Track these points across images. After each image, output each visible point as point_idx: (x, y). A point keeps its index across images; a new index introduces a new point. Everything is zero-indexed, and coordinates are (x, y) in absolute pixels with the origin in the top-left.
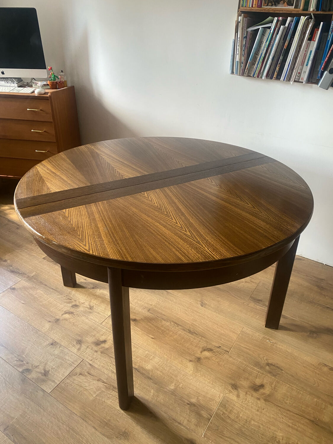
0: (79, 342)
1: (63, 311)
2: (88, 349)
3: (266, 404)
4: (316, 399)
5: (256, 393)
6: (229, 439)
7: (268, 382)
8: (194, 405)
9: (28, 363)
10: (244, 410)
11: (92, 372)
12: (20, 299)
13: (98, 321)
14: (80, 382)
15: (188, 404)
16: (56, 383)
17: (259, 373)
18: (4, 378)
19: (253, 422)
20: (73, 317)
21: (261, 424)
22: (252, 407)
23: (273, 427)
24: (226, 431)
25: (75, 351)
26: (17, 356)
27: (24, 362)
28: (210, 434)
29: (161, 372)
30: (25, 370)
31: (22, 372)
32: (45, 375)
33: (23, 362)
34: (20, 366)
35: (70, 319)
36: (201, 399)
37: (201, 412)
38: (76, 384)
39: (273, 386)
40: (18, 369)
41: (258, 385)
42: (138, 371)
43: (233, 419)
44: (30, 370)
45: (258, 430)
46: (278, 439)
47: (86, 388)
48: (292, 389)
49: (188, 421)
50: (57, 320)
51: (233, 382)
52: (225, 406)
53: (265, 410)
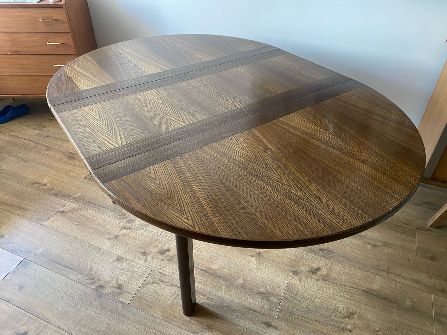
0: (144, 254)
1: (119, 227)
2: (154, 259)
3: (324, 283)
4: (365, 273)
5: (315, 275)
6: (299, 317)
7: (323, 265)
8: (264, 294)
9: (99, 280)
10: (307, 291)
11: (163, 279)
12: (72, 221)
13: (157, 232)
14: (155, 290)
15: (258, 294)
16: (132, 294)
17: (314, 258)
18: (80, 297)
19: (316, 300)
20: (131, 232)
21: (324, 300)
22: (313, 288)
23: (334, 301)
24: (295, 310)
25: (142, 262)
26: (86, 275)
27: (95, 279)
28: (282, 315)
29: (227, 269)
30: (98, 286)
31: (96, 289)
32: (119, 288)
33: (93, 279)
34: (92, 283)
35: (129, 233)
36: (268, 288)
37: (271, 298)
38: (152, 292)
39: (328, 267)
40: (91, 287)
41: (315, 268)
42: (207, 272)
43: (299, 300)
44: (103, 286)
45: (322, 305)
46: (340, 310)
47: (161, 294)
48: (345, 268)
49: (261, 307)
50: (117, 237)
51: (293, 269)
52: (291, 290)
53: (325, 288)
